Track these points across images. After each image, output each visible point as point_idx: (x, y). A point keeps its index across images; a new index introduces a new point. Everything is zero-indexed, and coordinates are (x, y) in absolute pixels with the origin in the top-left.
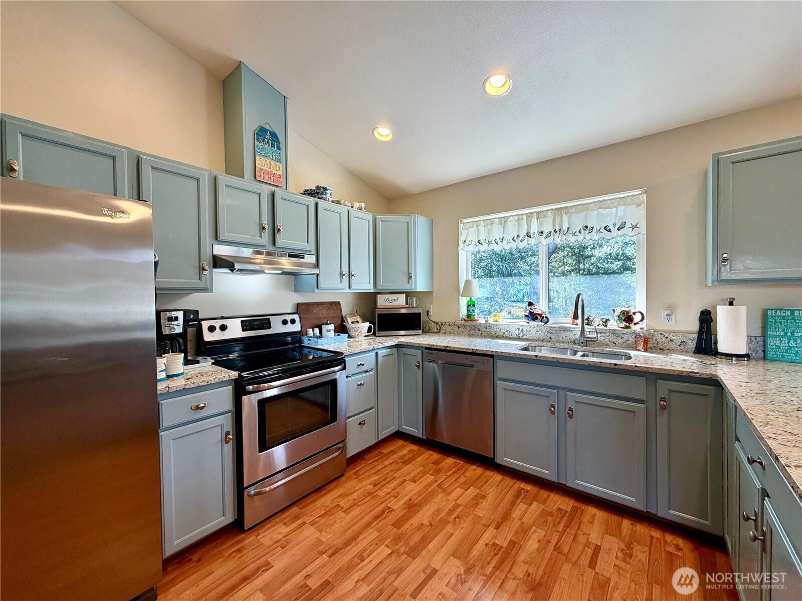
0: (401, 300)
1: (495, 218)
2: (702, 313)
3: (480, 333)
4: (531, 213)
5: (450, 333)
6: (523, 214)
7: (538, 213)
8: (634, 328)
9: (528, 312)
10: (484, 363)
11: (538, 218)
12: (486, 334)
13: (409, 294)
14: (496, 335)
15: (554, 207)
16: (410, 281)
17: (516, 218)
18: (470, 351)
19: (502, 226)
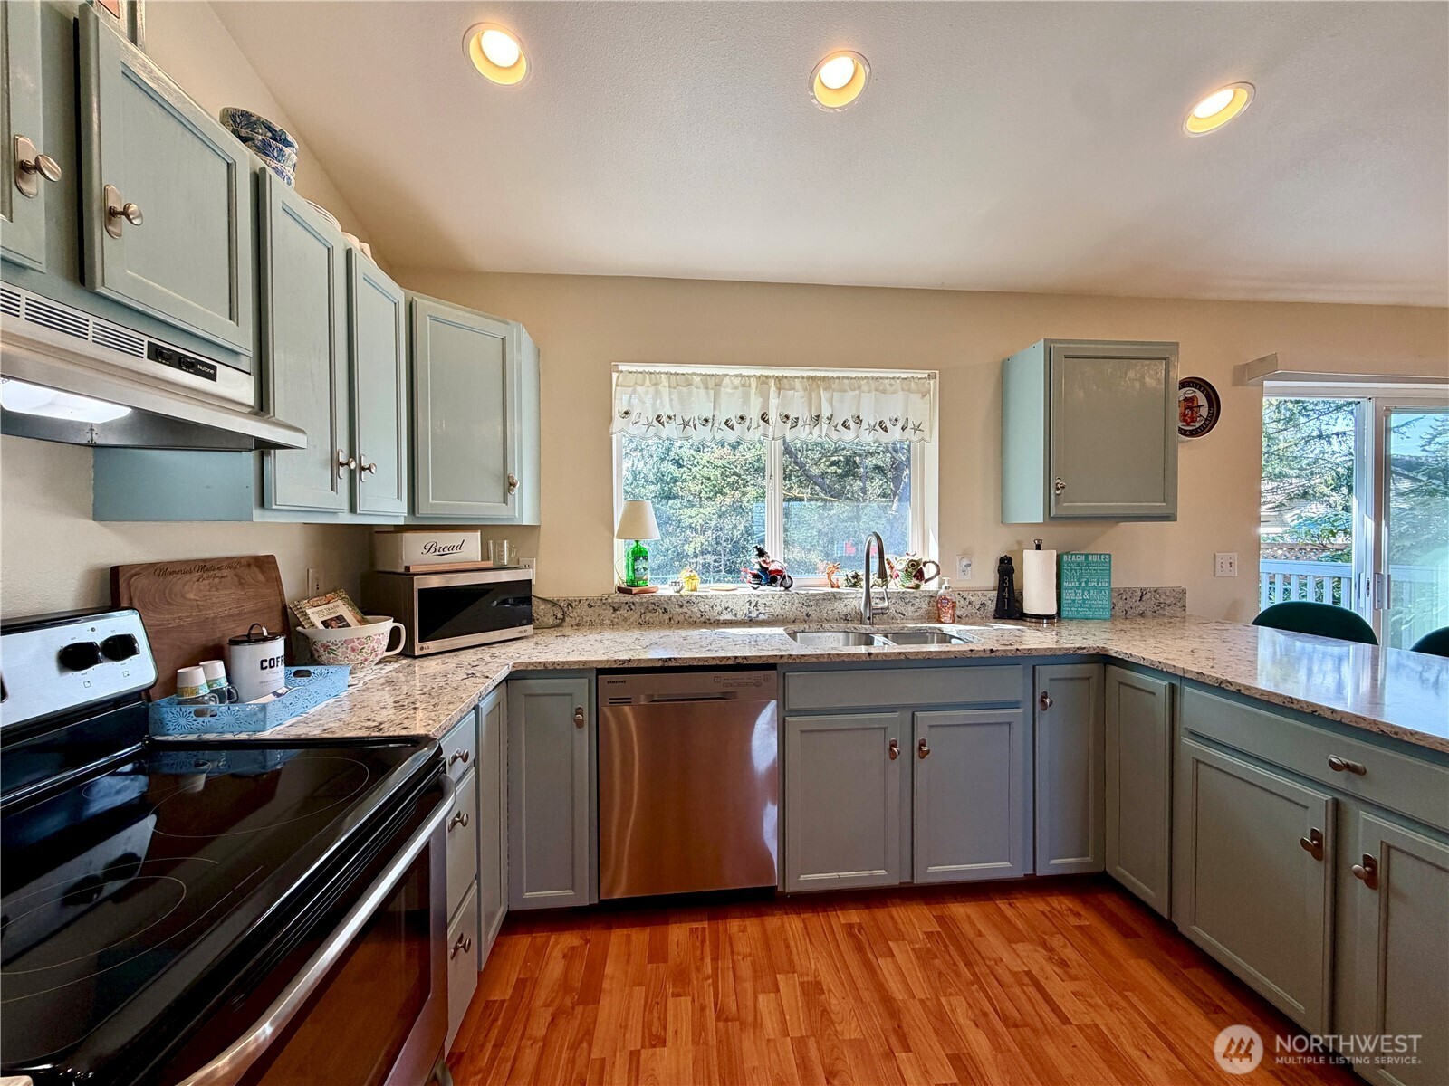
0: (471, 546)
1: (694, 374)
2: (1002, 560)
3: (666, 617)
4: (767, 377)
5: (592, 624)
6: (749, 377)
7: (778, 379)
8: (924, 587)
9: (757, 567)
10: (758, 685)
11: (779, 389)
12: (681, 618)
13: (491, 532)
14: (703, 619)
16: (509, 497)
17: (737, 381)
18: (730, 662)
19: (708, 394)
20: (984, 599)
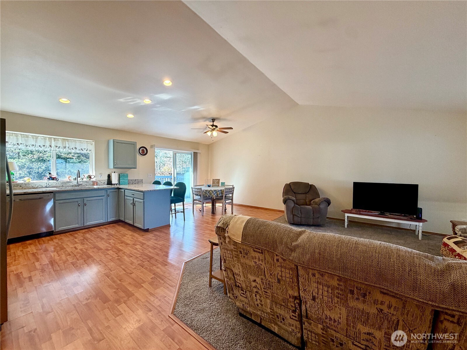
1: (29, 135)
2: (108, 175)
4: (51, 138)
6: (46, 137)
7: (54, 138)
8: (92, 180)
9: (49, 176)
10: (49, 196)
11: (55, 141)
14: (33, 187)
15: (62, 138)
17: (42, 138)
19: (34, 140)
20: (104, 182)
